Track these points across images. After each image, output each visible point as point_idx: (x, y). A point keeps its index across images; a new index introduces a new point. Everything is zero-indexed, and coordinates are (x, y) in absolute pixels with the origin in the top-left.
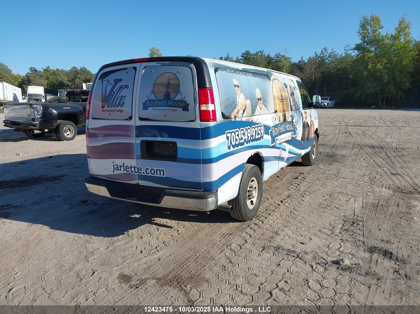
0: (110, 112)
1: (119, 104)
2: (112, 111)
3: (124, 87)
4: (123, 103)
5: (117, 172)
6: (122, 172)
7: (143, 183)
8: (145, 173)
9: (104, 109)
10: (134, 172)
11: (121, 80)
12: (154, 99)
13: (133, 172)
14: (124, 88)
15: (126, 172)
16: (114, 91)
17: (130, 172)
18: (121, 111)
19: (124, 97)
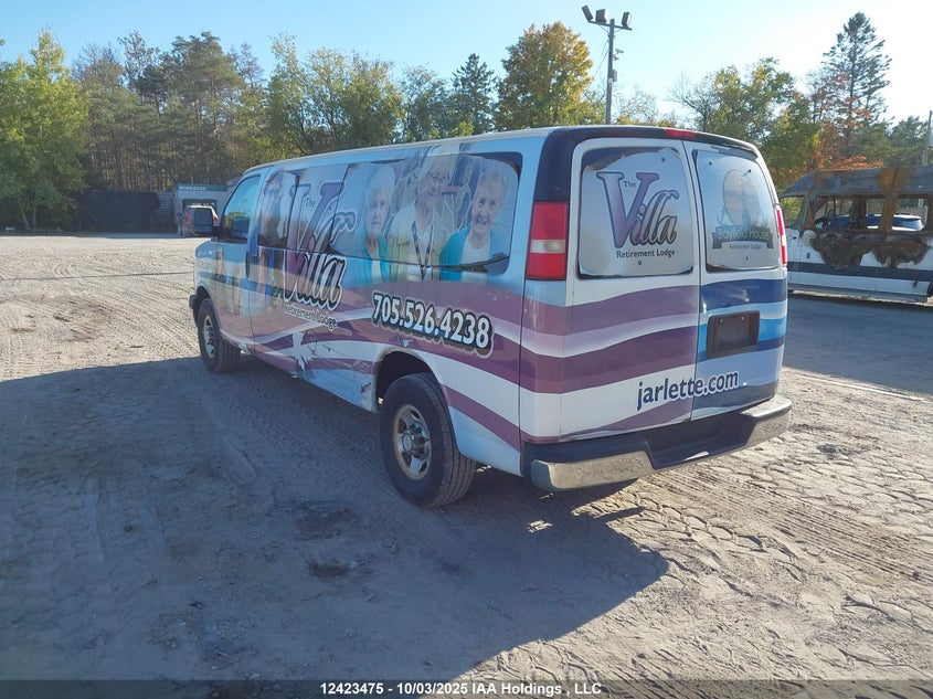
0: (642, 258)
1: (664, 237)
2: (645, 254)
3: (668, 194)
4: (674, 233)
5: (646, 407)
6: (661, 401)
7: (699, 414)
8: (708, 391)
9: (622, 250)
10: (687, 395)
11: (655, 177)
12: (730, 224)
13: (684, 395)
14: (668, 198)
15: (669, 399)
16: (646, 202)
17: (679, 396)
18: (669, 253)
19: (674, 220)
